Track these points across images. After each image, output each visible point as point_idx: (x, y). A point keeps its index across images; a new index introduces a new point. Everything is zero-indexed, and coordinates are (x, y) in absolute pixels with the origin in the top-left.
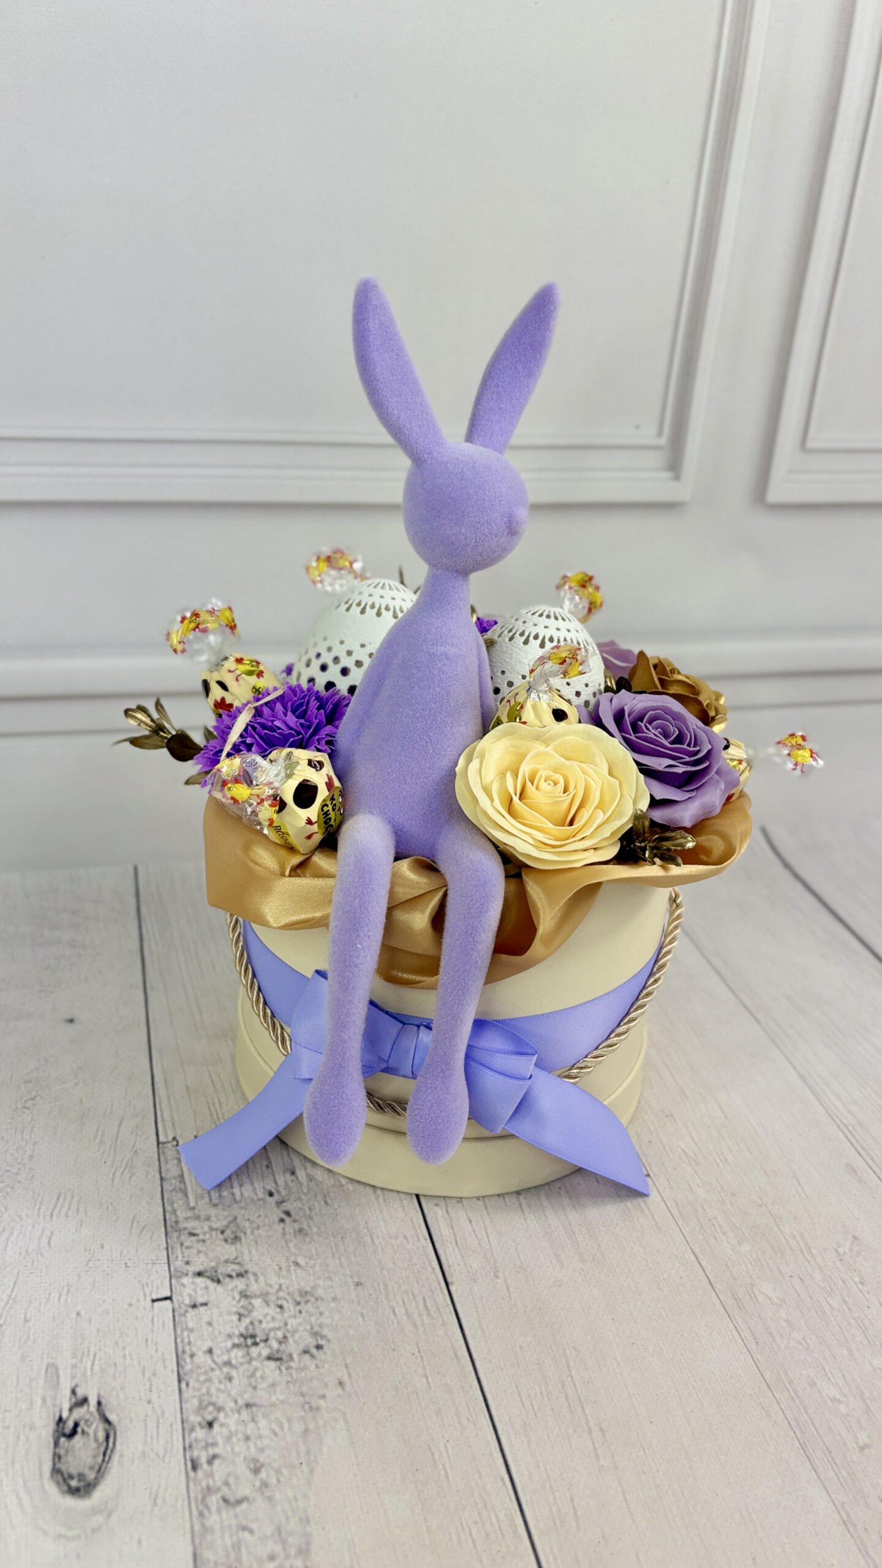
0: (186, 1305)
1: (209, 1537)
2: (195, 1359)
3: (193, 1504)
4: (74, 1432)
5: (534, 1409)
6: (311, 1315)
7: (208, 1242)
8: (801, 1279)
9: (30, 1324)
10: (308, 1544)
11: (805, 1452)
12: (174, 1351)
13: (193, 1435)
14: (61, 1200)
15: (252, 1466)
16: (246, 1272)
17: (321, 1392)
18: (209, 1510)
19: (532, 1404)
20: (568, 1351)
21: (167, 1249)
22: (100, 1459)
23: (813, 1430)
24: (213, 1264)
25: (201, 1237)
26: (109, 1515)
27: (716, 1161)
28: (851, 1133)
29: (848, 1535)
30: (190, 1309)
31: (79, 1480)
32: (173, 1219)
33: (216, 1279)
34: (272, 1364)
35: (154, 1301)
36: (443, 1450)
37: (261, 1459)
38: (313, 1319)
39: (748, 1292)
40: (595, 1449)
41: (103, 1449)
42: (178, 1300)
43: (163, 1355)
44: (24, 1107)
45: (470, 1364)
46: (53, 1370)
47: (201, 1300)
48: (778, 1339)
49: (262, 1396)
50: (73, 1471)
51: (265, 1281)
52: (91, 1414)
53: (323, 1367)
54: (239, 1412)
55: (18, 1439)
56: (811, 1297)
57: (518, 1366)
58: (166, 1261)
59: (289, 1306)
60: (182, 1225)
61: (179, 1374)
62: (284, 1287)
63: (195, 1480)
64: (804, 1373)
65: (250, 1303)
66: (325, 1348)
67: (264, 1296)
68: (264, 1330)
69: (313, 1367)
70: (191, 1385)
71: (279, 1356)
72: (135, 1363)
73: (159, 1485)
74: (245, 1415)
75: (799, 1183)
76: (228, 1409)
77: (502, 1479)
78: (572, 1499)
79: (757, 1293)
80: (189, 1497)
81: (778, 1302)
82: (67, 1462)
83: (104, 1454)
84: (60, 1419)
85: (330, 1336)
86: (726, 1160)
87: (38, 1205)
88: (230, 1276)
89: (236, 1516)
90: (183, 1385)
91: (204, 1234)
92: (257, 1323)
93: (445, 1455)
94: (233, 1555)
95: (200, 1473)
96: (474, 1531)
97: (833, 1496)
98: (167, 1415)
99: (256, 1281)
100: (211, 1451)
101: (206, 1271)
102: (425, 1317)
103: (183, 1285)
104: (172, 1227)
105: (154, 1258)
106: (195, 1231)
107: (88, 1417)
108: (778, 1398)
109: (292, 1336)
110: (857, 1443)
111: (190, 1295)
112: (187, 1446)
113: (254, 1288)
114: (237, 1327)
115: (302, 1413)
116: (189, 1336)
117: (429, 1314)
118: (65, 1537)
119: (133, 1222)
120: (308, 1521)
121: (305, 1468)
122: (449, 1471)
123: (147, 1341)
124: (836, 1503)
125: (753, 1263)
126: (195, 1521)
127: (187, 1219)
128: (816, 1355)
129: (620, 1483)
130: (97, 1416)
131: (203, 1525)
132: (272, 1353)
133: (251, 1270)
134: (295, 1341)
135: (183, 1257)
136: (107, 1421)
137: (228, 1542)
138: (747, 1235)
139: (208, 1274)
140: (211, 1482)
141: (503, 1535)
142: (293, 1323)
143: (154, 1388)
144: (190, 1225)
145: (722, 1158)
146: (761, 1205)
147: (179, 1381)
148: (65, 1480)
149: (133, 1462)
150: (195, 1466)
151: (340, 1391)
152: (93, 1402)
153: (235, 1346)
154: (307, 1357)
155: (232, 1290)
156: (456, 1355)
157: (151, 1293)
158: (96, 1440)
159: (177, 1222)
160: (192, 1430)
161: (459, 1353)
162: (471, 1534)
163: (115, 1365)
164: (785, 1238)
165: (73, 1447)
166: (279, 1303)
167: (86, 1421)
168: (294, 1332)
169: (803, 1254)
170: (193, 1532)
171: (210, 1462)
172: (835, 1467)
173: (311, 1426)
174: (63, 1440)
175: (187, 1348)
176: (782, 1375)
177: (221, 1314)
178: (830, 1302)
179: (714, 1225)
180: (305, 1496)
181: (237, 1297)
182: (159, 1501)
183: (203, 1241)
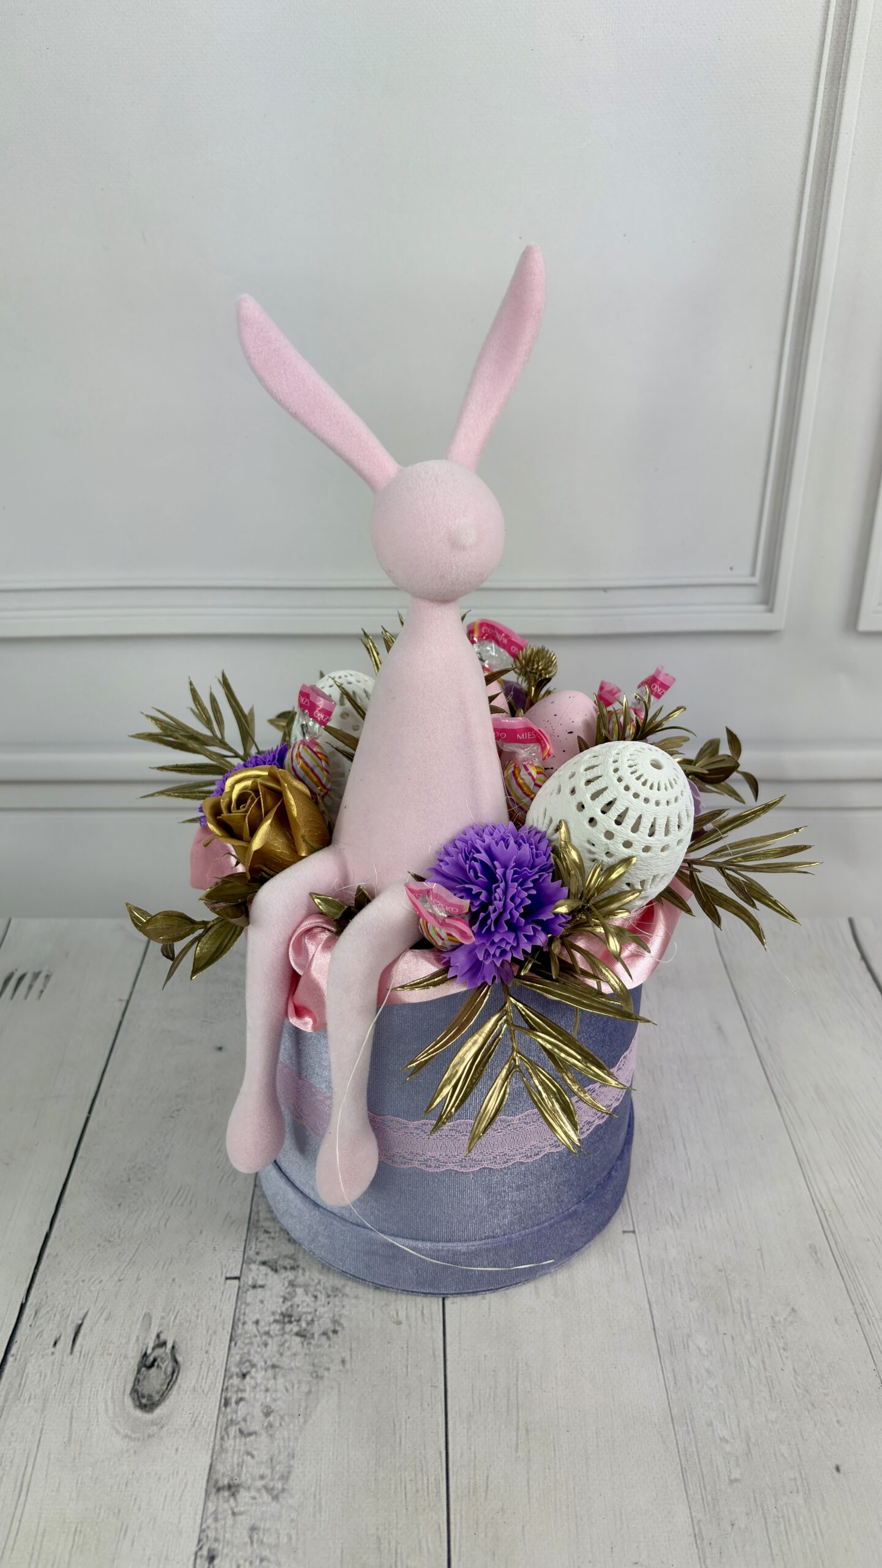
0: (249, 1286)
1: (223, 1456)
2: (246, 1326)
3: (219, 1430)
4: (152, 1365)
5: (480, 1405)
6: (335, 1306)
7: (277, 1239)
8: (733, 1338)
9: (140, 1282)
10: (289, 1472)
11: (683, 1476)
12: (232, 1318)
13: (231, 1381)
14: (181, 1193)
15: (265, 1411)
16: (298, 1266)
17: (327, 1365)
18: (228, 1436)
19: (480, 1402)
20: (520, 1365)
21: (246, 1240)
22: (165, 1387)
23: (697, 1460)
24: (275, 1257)
25: (273, 1235)
26: (162, 1427)
27: (695, 1226)
28: (826, 1218)
29: (694, 1545)
30: (251, 1289)
31: (148, 1399)
32: (256, 1218)
33: (274, 1268)
34: (298, 1339)
35: (227, 1278)
36: (403, 1423)
37: (273, 1407)
38: (337, 1309)
39: (683, 1341)
40: (517, 1443)
41: (168, 1380)
42: (244, 1281)
43: (224, 1320)
44: (171, 1116)
45: (442, 1363)
46: (148, 1317)
47: (260, 1283)
48: (694, 1383)
49: (285, 1362)
50: (146, 1392)
51: (310, 1276)
52: (166, 1354)
53: (334, 1347)
54: (266, 1371)
55: (115, 1364)
56: (735, 1354)
57: (479, 1371)
58: (243, 1250)
59: (322, 1298)
60: (260, 1224)
61: (231, 1336)
62: (322, 1282)
63: (224, 1413)
64: (707, 1414)
65: (295, 1291)
66: (339, 1334)
67: (306, 1287)
68: (299, 1313)
69: (327, 1346)
70: (238, 1345)
71: (304, 1333)
72: (204, 1322)
73: (199, 1413)
74: (270, 1373)
75: (762, 1255)
76: (259, 1367)
77: (440, 1453)
78: (488, 1477)
79: (690, 1343)
80: (217, 1425)
81: (705, 1353)
82: (143, 1385)
83: (168, 1385)
84: (145, 1354)
85: (345, 1325)
86: (705, 1227)
87: (164, 1193)
88: (285, 1268)
89: (245, 1444)
90: (233, 1344)
91: (275, 1233)
92: (295, 1306)
93: (403, 1428)
94: (236, 1470)
95: (229, 1409)
96: (408, 1487)
97: (693, 1514)
98: (216, 1363)
99: (303, 1274)
100: (240, 1395)
101: (269, 1262)
102: (420, 1322)
103: (251, 1270)
104: (253, 1224)
105: (235, 1246)
106: (269, 1230)
107: (164, 1356)
108: (676, 1429)
109: (318, 1320)
110: (729, 1477)
111: (253, 1278)
112: (225, 1388)
113: (301, 1280)
114: (281, 1307)
115: (310, 1379)
116: (245, 1309)
117: (423, 1319)
118: (130, 1437)
119: (226, 1217)
120: (293, 1457)
121: (301, 1419)
122: (403, 1439)
123: (215, 1307)
124: (694, 1519)
125: (696, 1318)
126: (217, 1442)
127: (266, 1219)
128: (721, 1402)
129: (528, 1472)
130: (170, 1355)
131: (221, 1446)
132: (300, 1331)
133: (302, 1265)
134: (319, 1325)
135: (256, 1248)
136: (176, 1361)
137: (235, 1461)
138: (699, 1293)
139: (270, 1264)
140: (234, 1417)
141: (428, 1493)
142: (321, 1310)
143: (212, 1342)
144: (267, 1224)
145: (702, 1225)
146: (721, 1271)
147: (231, 1341)
148: (138, 1398)
149: (186, 1393)
150: (227, 1403)
151: (341, 1367)
152: (169, 1346)
153: (276, 1321)
154: (324, 1338)
155: (284, 1279)
156: (434, 1354)
157: (226, 1273)
158: (165, 1373)
159: (258, 1221)
160: (231, 1377)
161: (437, 1353)
162: (405, 1487)
163: (190, 1322)
164: (732, 1301)
165: (149, 1375)
166: (315, 1293)
167: (162, 1359)
168: (321, 1317)
169: (742, 1316)
170: (213, 1449)
171: (237, 1403)
172: (703, 1492)
173: (313, 1390)
174: (144, 1369)
175: (242, 1317)
176: (687, 1413)
177: (271, 1296)
178: (751, 1360)
179: (674, 1282)
180: (296, 1439)
181: (286, 1284)
182: (197, 1424)
183: (273, 1238)
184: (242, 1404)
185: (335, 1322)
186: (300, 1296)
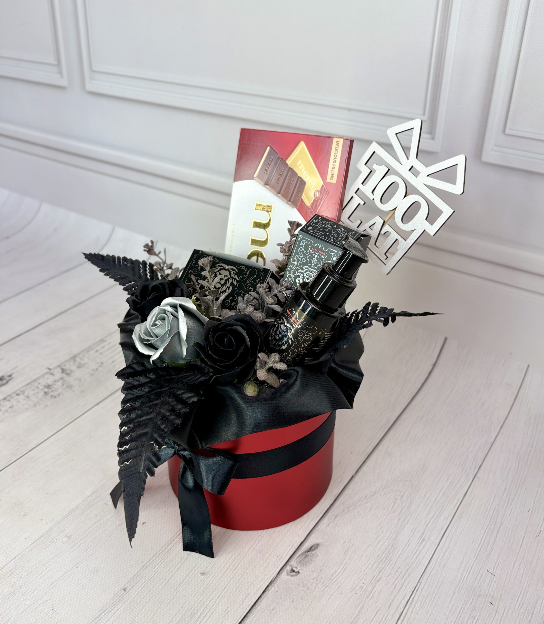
2: (35, 383)
12: (35, 379)
15: (11, 406)
16: (70, 375)
17: (41, 404)
21: (67, 360)
24: (68, 369)
30: (50, 374)
32: (77, 356)
33: (63, 372)
34: (43, 394)
35: (47, 368)
37: (14, 407)
38: (64, 391)
42: (51, 371)
46: (17, 367)
47: (54, 374)
49: (33, 397)
51: (69, 379)
54: (25, 397)
62: (70, 382)
66: (56, 398)
67: (64, 381)
69: (48, 399)
71: (47, 393)
88: (66, 373)
90: (27, 385)
92: (54, 385)
95: (3, 401)
98: (16, 388)
100: (10, 399)
101: (64, 369)
102: (81, 407)
103: (56, 369)
105: (62, 361)
109: (55, 392)
111: (54, 371)
112: (9, 395)
113: (66, 378)
114: (51, 383)
115: (32, 405)
116: (41, 378)
119: (70, 351)
121: (17, 414)
130: (8, 380)
135: (66, 364)
142: (60, 389)
143: (22, 382)
150: (5, 399)
151: (44, 407)
152: (11, 377)
153: (44, 386)
154: (50, 397)
155: (62, 376)
157: (49, 366)
160: (15, 393)
163: (24, 374)
166: (64, 384)
167: (5, 380)
173: (29, 408)
177: (52, 378)
180: (8, 418)
181: (60, 378)
183: (74, 364)
184: (8, 402)
185: (59, 395)
186: (60, 383)
